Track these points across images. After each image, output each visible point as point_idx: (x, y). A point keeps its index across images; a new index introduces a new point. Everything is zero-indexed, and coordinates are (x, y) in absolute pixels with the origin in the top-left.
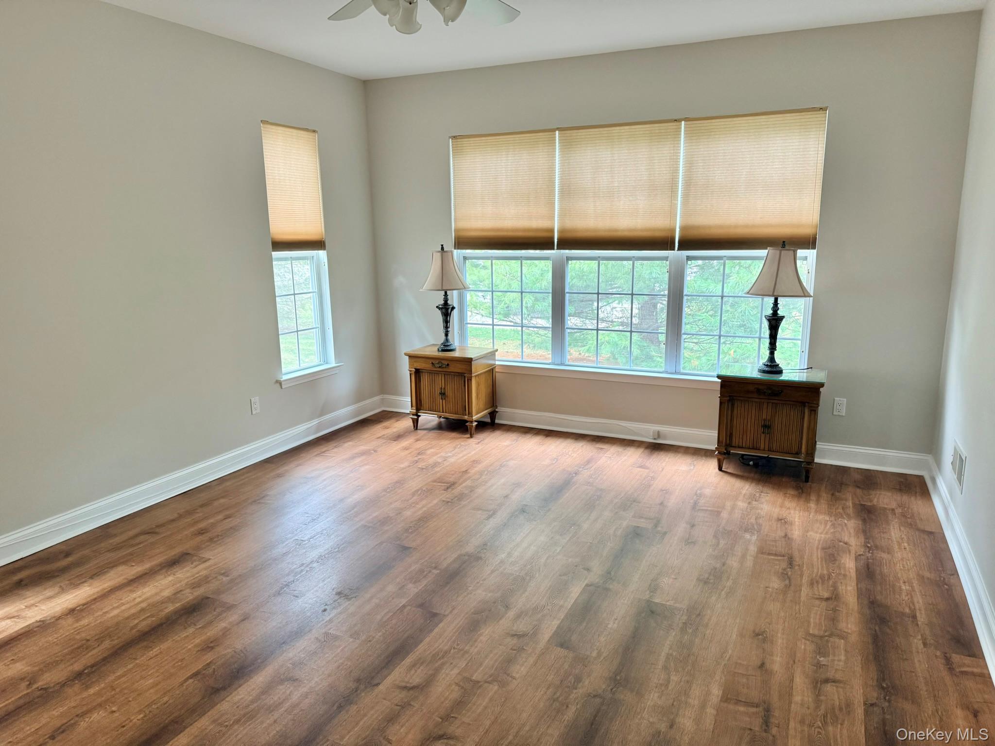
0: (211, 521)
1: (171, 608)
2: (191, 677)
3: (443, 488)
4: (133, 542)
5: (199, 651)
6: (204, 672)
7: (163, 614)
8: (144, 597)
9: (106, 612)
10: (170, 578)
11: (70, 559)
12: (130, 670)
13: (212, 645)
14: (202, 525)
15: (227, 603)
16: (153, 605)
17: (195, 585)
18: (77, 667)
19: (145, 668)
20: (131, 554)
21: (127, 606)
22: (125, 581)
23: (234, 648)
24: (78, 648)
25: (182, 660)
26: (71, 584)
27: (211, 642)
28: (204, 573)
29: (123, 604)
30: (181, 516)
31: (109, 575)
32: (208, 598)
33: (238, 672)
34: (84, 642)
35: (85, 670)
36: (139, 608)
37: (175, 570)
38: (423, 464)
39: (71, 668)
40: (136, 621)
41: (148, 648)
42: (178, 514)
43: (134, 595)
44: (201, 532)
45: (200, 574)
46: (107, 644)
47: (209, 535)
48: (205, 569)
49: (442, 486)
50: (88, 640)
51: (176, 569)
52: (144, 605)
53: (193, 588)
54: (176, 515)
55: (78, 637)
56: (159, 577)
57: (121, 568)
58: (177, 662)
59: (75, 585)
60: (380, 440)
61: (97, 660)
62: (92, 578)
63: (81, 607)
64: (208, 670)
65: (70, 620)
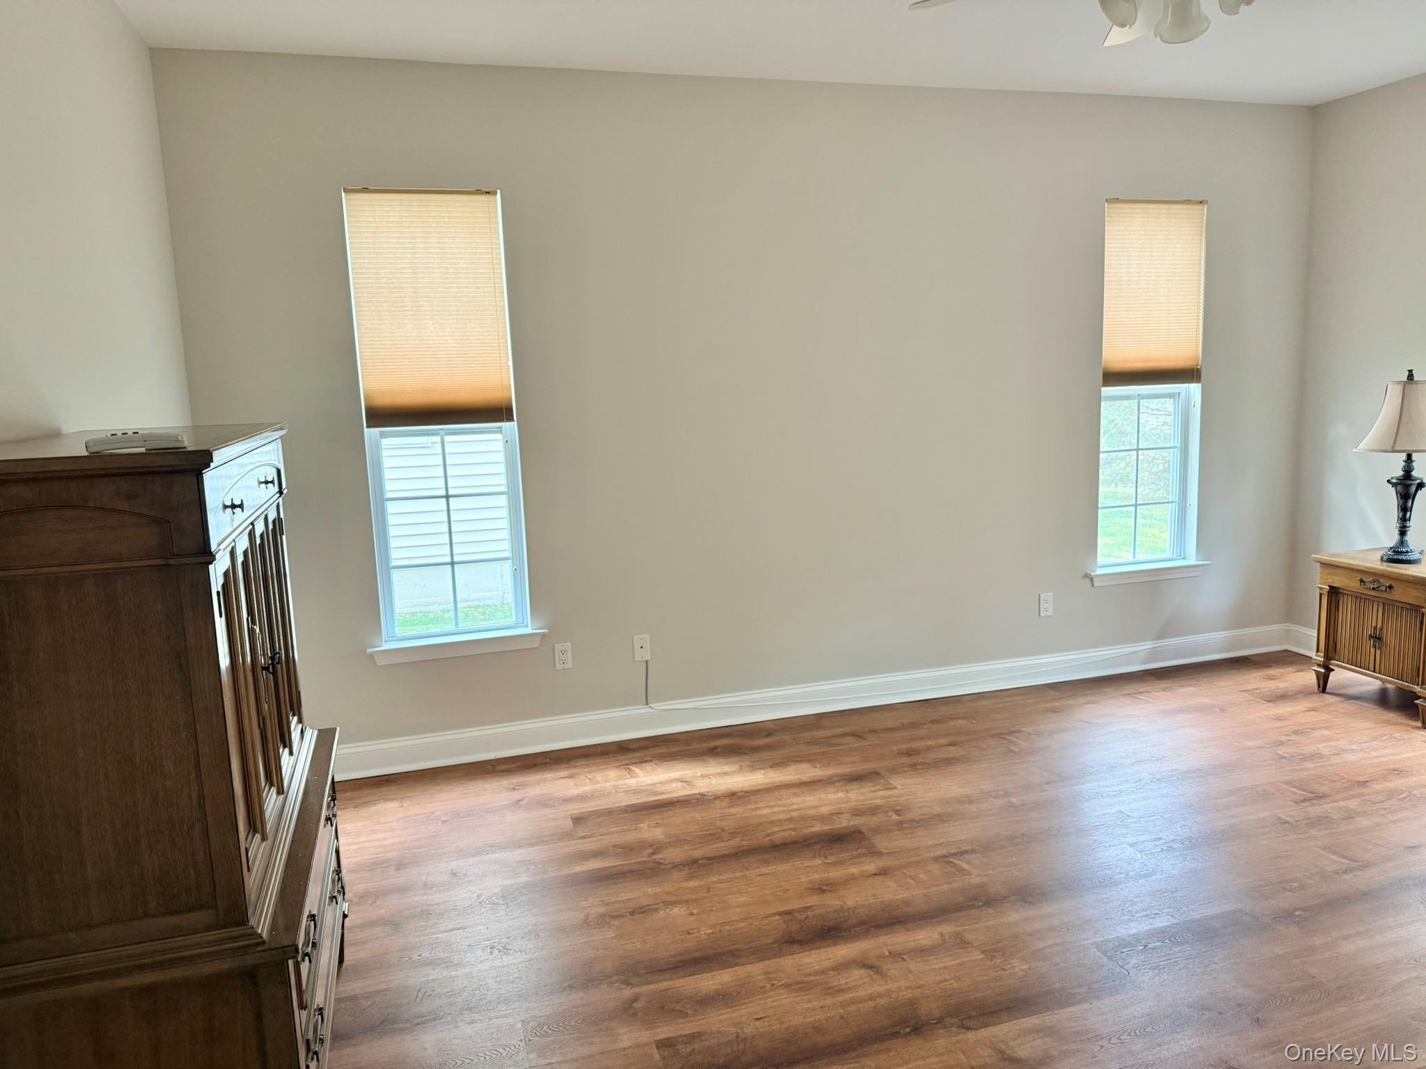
0: (930, 743)
1: (817, 828)
2: (780, 914)
3: (1294, 797)
4: (835, 741)
5: (808, 888)
6: (795, 914)
7: (805, 831)
8: (801, 806)
9: (758, 808)
10: (840, 795)
11: (769, 740)
12: (737, 878)
13: (825, 888)
14: (915, 745)
15: (876, 847)
16: (803, 819)
17: (857, 812)
18: (697, 854)
19: (749, 882)
20: (823, 754)
21: (780, 809)
22: (798, 781)
23: (844, 902)
24: (711, 835)
25: (786, 891)
26: (751, 766)
27: (827, 885)
28: (879, 802)
29: (778, 806)
30: (903, 727)
31: (789, 769)
32: (860, 832)
33: (828, 932)
34: (719, 831)
35: (701, 859)
36: (788, 816)
37: (852, 788)
38: (1289, 751)
39: (691, 852)
40: (776, 829)
41: (766, 862)
42: (902, 723)
43: (794, 800)
44: (909, 753)
45: (874, 801)
46: (736, 842)
47: (916, 759)
48: (883, 798)
49: (1295, 793)
50: (724, 831)
51: (855, 785)
52: (795, 814)
53: (855, 815)
54: (898, 724)
55: (718, 823)
56: (831, 789)
57: (804, 766)
58: (780, 891)
59: (753, 768)
60: (1245, 695)
61: (716, 855)
62: (772, 767)
63: (742, 793)
64: (801, 915)
65: (726, 802)
